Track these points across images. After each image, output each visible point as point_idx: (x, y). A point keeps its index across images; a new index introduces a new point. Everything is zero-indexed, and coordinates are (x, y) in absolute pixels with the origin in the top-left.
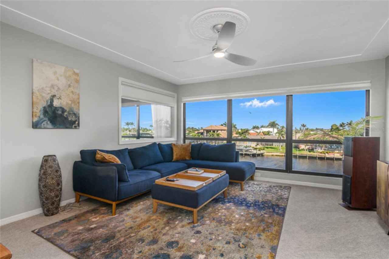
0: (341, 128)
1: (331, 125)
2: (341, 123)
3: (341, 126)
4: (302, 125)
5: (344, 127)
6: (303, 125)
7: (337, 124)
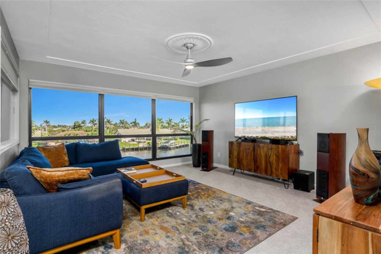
0: (83, 125)
1: (74, 122)
2: (83, 121)
3: (83, 123)
4: (44, 121)
5: (85, 124)
6: (47, 121)
7: (79, 122)
